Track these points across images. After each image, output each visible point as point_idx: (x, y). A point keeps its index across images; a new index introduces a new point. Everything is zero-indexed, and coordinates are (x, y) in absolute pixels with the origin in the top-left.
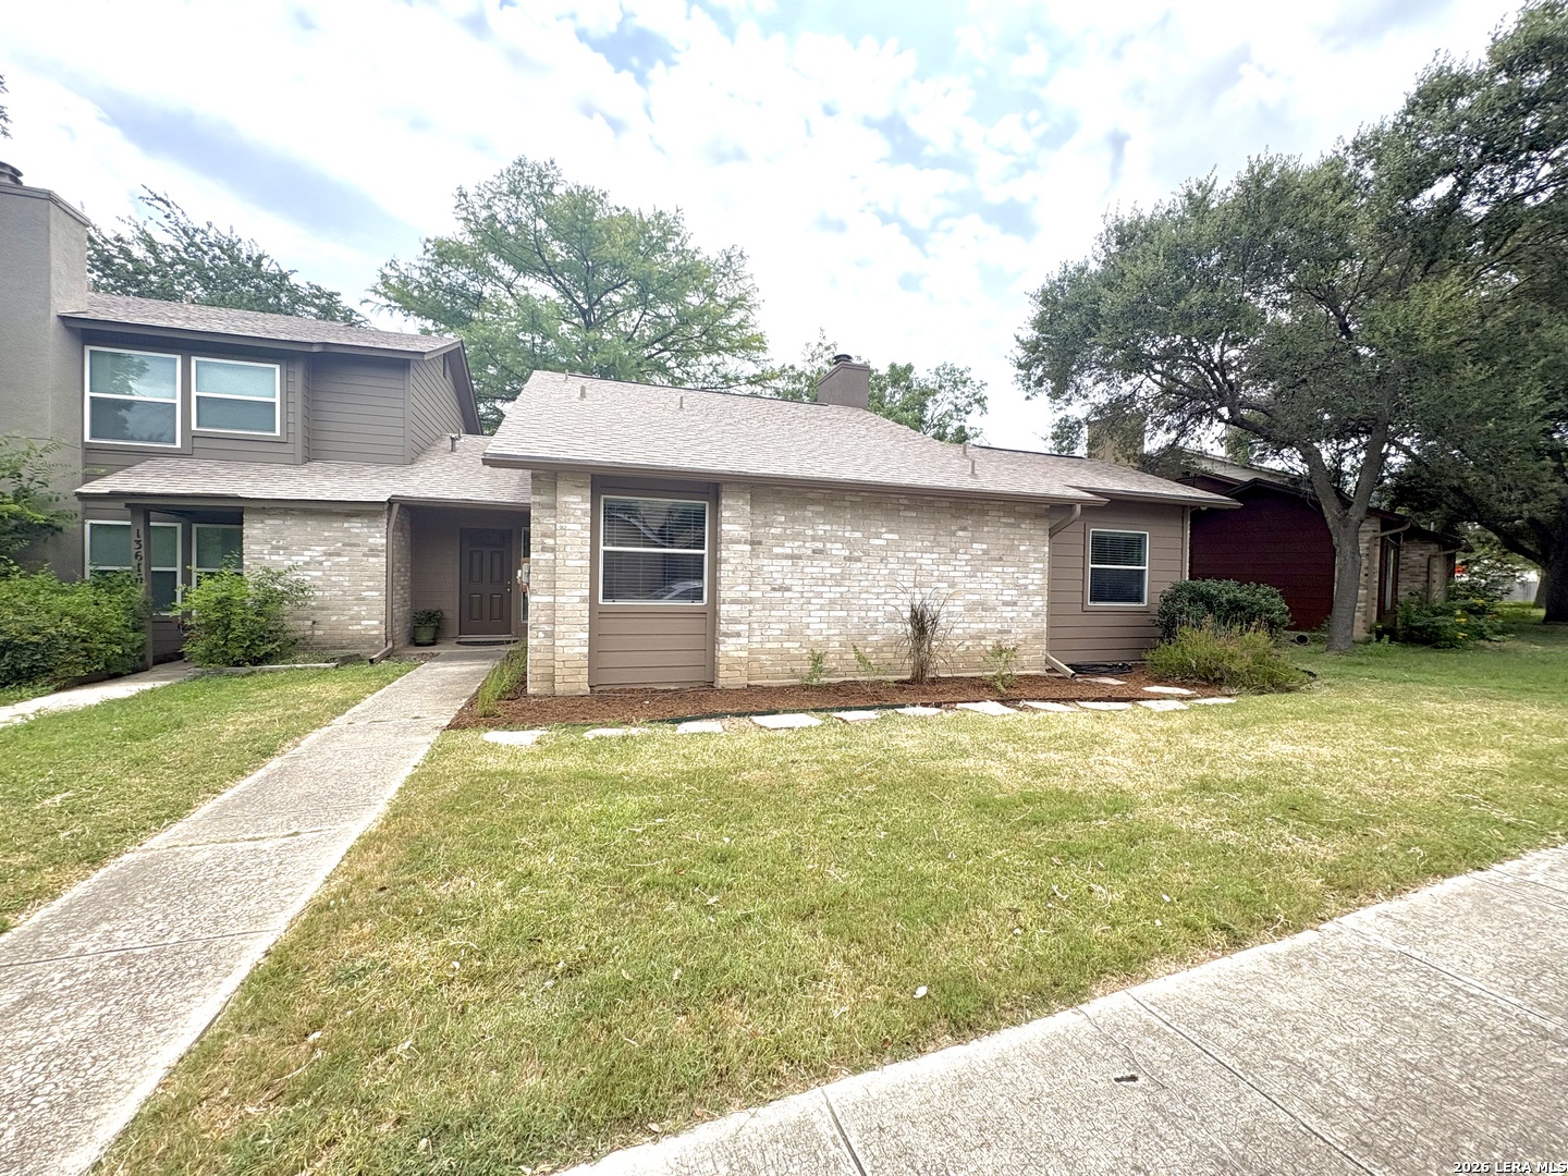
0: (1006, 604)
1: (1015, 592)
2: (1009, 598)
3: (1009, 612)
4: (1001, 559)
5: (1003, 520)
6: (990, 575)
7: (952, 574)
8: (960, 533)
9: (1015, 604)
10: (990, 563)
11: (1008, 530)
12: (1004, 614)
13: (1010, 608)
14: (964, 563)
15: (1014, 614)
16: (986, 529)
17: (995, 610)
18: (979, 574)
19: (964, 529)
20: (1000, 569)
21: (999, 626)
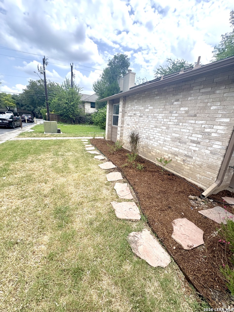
0: (193, 142)
1: (200, 136)
2: (196, 139)
3: (193, 147)
4: (195, 116)
5: (202, 91)
6: (187, 124)
7: (168, 123)
8: (175, 103)
9: (198, 143)
10: (188, 118)
11: (204, 97)
12: (190, 147)
13: (195, 145)
14: (174, 118)
15: (197, 149)
16: (189, 98)
17: (185, 143)
18: (181, 124)
19: (177, 100)
20: (193, 122)
21: (186, 153)
